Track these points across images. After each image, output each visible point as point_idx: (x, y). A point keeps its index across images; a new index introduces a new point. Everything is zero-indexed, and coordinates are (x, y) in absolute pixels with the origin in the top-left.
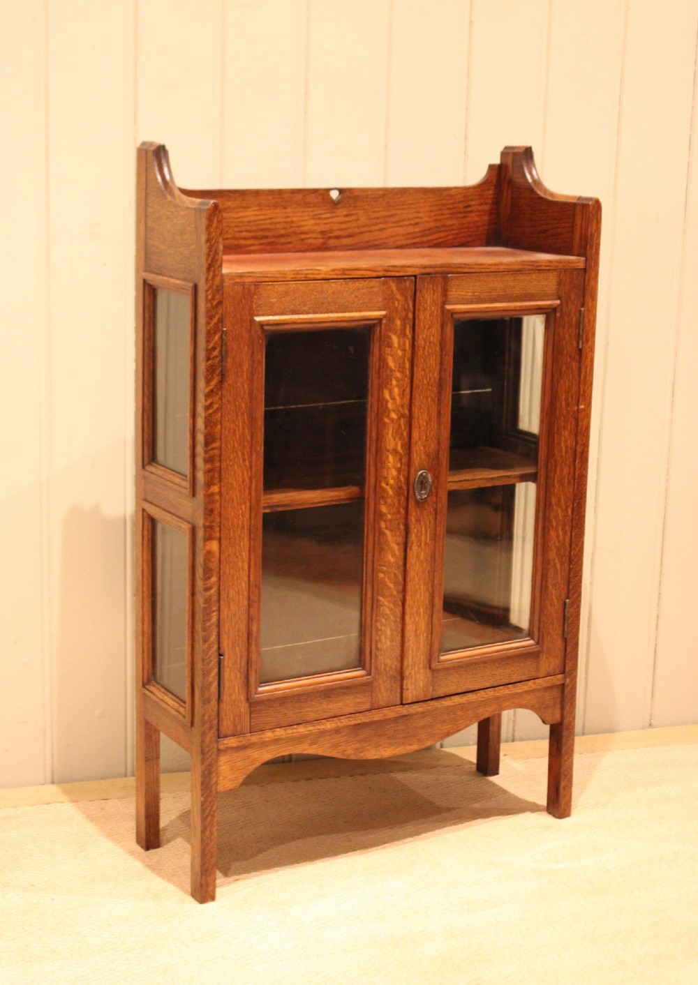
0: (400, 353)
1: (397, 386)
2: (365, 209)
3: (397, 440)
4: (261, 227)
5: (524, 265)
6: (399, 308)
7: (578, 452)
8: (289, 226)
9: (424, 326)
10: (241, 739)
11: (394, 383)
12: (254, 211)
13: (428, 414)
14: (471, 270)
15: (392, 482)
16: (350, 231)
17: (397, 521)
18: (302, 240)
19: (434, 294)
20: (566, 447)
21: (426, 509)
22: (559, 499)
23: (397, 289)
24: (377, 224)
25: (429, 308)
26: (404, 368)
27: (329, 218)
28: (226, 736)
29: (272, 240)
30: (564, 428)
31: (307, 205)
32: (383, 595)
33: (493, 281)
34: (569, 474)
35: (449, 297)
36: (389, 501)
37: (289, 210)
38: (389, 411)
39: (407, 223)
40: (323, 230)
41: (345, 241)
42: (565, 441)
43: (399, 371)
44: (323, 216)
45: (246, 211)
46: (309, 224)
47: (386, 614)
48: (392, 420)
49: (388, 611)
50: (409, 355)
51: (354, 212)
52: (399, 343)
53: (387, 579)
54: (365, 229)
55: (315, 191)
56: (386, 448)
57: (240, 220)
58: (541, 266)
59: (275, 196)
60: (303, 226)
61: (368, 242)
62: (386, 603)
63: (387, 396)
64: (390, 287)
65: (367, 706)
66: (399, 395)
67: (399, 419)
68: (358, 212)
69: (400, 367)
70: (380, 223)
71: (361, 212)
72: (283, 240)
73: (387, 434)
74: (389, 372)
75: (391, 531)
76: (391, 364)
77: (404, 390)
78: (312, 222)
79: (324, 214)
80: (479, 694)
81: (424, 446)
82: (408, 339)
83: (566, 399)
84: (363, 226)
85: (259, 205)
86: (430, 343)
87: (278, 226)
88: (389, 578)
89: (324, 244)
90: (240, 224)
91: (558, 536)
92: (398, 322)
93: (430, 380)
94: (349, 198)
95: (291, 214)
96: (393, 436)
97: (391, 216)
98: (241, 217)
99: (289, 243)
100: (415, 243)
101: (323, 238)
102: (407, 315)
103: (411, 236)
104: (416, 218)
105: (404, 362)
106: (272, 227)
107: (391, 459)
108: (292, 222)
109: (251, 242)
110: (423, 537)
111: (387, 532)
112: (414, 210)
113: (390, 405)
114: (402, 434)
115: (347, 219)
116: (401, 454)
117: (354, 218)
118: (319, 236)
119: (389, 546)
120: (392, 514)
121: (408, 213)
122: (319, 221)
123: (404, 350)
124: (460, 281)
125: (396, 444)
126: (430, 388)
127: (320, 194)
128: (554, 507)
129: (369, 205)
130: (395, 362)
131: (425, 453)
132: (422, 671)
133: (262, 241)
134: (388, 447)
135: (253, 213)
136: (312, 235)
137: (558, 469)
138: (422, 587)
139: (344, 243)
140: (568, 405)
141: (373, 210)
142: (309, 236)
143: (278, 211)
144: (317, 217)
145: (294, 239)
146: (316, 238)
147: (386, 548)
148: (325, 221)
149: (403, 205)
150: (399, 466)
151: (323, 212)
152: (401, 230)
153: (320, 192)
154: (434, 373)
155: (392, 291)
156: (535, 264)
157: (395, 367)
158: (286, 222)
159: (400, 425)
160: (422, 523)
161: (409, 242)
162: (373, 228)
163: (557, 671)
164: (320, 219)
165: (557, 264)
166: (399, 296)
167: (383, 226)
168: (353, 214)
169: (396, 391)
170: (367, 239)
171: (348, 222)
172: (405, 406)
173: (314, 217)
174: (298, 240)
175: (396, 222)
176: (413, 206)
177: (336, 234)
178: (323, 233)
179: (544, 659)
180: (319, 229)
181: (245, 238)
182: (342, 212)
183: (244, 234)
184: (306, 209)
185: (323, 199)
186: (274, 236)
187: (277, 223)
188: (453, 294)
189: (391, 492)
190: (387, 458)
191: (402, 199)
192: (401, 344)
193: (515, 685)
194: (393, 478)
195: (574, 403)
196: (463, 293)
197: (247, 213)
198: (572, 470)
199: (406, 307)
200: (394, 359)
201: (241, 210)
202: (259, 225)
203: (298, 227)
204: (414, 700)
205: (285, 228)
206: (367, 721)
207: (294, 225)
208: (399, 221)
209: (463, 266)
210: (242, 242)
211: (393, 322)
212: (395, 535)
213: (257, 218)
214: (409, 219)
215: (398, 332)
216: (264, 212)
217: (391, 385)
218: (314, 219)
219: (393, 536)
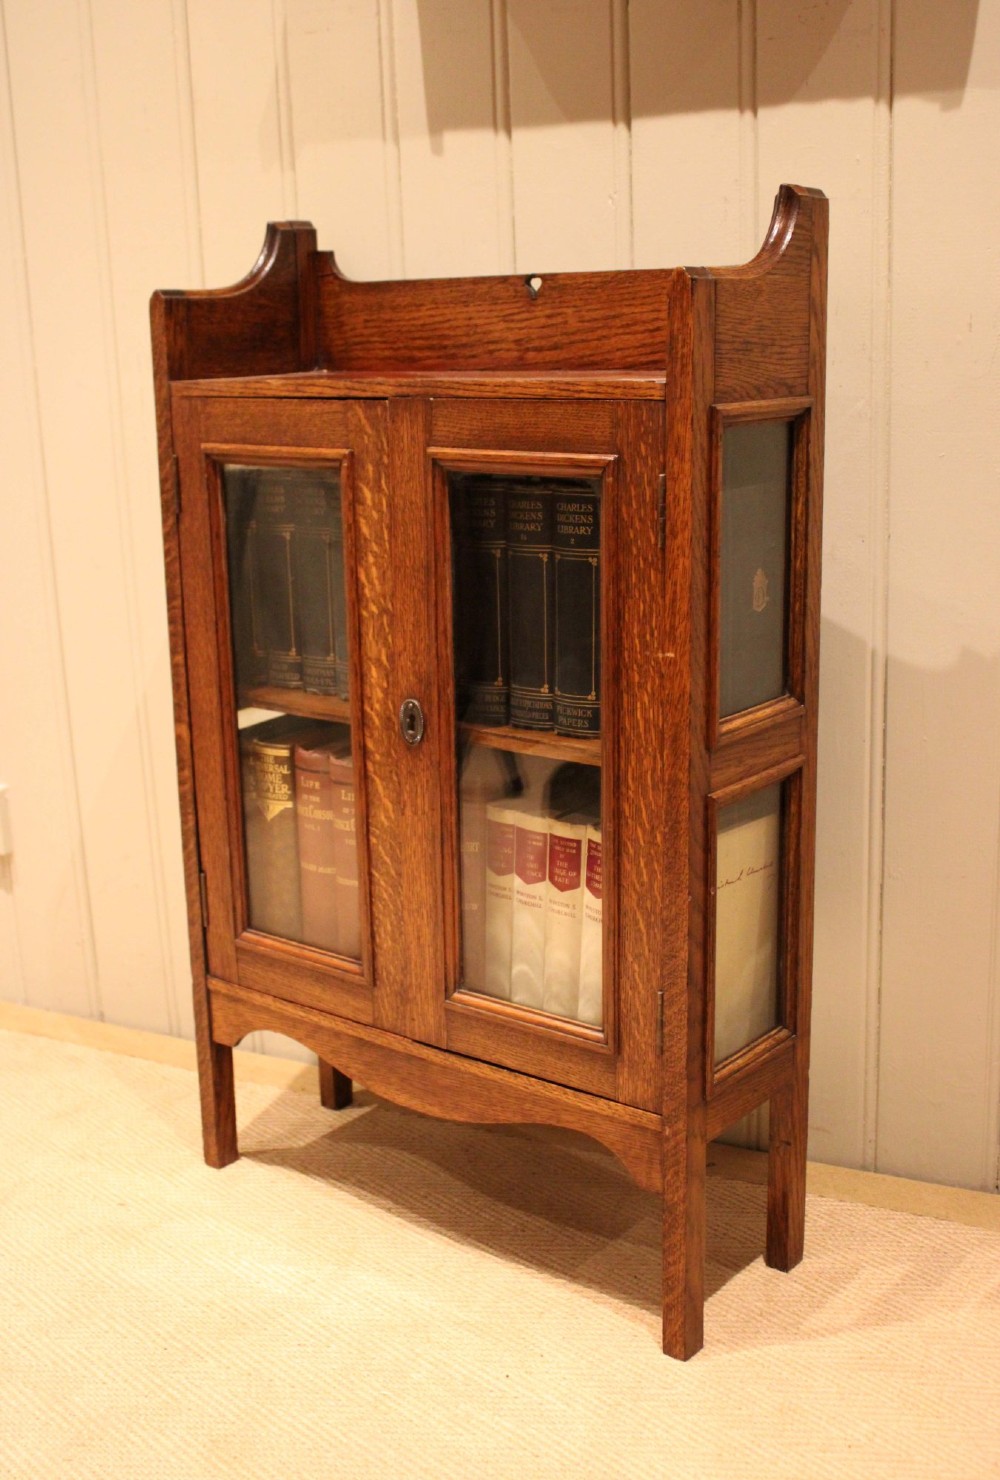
0: (375, 515)
1: (375, 564)
2: (574, 306)
3: (380, 646)
4: (438, 333)
5: (552, 388)
6: (371, 446)
7: (666, 736)
8: (472, 332)
9: (402, 477)
10: (229, 986)
11: (371, 559)
12: (427, 310)
13: (414, 615)
14: (467, 394)
15: (377, 706)
16: (556, 339)
17: (388, 768)
18: (491, 352)
19: (412, 428)
20: (646, 720)
21: (421, 760)
22: (639, 811)
23: (367, 418)
24: (593, 330)
25: (406, 449)
26: (382, 538)
27: (527, 320)
28: (215, 976)
29: (453, 351)
30: (641, 686)
31: (495, 300)
32: (378, 871)
33: (501, 412)
34: (654, 770)
35: (434, 433)
36: (376, 734)
37: (471, 309)
38: (367, 600)
39: (642, 328)
40: (518, 337)
41: (549, 356)
42: (644, 710)
43: (376, 543)
44: (516, 317)
45: (419, 311)
46: (498, 329)
47: (384, 900)
48: (372, 614)
49: (385, 896)
50: (387, 520)
51: (560, 311)
52: (373, 502)
53: (380, 848)
54: (577, 338)
55: (504, 280)
56: (366, 654)
57: (413, 322)
58: (582, 391)
59: (454, 289)
60: (491, 332)
61: (582, 357)
62: (382, 883)
63: (363, 577)
64: (356, 414)
65: (368, 1019)
66: (378, 578)
67: (380, 615)
68: (565, 310)
69: (377, 536)
70: (599, 328)
71: (570, 311)
72: (467, 352)
73: (368, 634)
74: (362, 541)
75: (382, 779)
76: (365, 530)
77: (384, 573)
78: (502, 325)
79: (519, 313)
80: (519, 1080)
81: (414, 663)
82: (385, 495)
83: (642, 636)
84: (573, 334)
85: (434, 302)
86: (411, 503)
87: (459, 332)
88: (384, 848)
89: (521, 358)
90: (413, 329)
91: (639, 874)
92: (370, 468)
93: (414, 562)
94: (552, 288)
95: (474, 315)
96: (374, 637)
97: (614, 317)
98: (414, 319)
99: (474, 356)
100: (655, 362)
101: (518, 351)
102: (381, 458)
103: (649, 350)
104: (657, 319)
105: (382, 528)
106: (452, 333)
107: (374, 672)
108: (476, 326)
109: (428, 353)
110: (419, 801)
111: (377, 780)
112: (650, 308)
113: (367, 591)
114: (386, 639)
115: (550, 322)
116: (386, 669)
117: (559, 319)
118: (513, 346)
119: (380, 799)
120: (382, 755)
121: (642, 313)
122: (512, 325)
123: (380, 511)
124: (450, 409)
125: (380, 652)
126: (416, 574)
127: (511, 285)
128: (630, 821)
129: (581, 299)
130: (370, 527)
131: (414, 673)
132: (431, 1002)
133: (441, 353)
134: (370, 654)
135: (429, 313)
136: (504, 346)
137: (633, 757)
138: (423, 876)
139: (547, 359)
140: (645, 646)
141: (589, 307)
142: (499, 346)
143: (458, 310)
144: (507, 318)
145: (478, 350)
146: (508, 350)
147: (377, 803)
148: (519, 325)
149: (634, 299)
150: (385, 685)
151: (516, 311)
152: (630, 340)
153: (511, 281)
154: (419, 552)
155: (360, 420)
156: (571, 388)
157: (371, 534)
158: (468, 326)
159: (382, 624)
160: (417, 779)
161: (644, 359)
162: (590, 336)
163: (650, 1106)
164: (512, 321)
165: (610, 390)
166: (369, 430)
167: (605, 332)
168: (559, 314)
169: (374, 572)
170: (580, 354)
171: (553, 325)
172: (388, 598)
173: (506, 319)
174: (485, 353)
175: (622, 326)
176: (648, 300)
177: (536, 343)
178: (517, 342)
179: (626, 1075)
180: (511, 336)
181: (420, 349)
182: (541, 311)
183: (419, 343)
184: (493, 307)
185: (516, 291)
186: (455, 346)
187: (458, 327)
188: (442, 428)
189: (377, 721)
190: (370, 669)
191: (630, 290)
192: (377, 501)
193: (577, 1093)
194: (378, 701)
195: (656, 645)
196: (456, 430)
197: (420, 314)
198: (659, 766)
199: (380, 447)
200: (367, 523)
201: (414, 308)
202: (435, 329)
203: (485, 333)
204: (423, 1039)
205: (468, 335)
206: (367, 1039)
207: (479, 330)
208: (628, 325)
209: (456, 386)
210: (417, 354)
211: (363, 467)
212: (388, 788)
213: (431, 320)
214: (644, 322)
215: (371, 484)
216: (439, 312)
217: (367, 561)
218: (505, 321)
219: (384, 788)
